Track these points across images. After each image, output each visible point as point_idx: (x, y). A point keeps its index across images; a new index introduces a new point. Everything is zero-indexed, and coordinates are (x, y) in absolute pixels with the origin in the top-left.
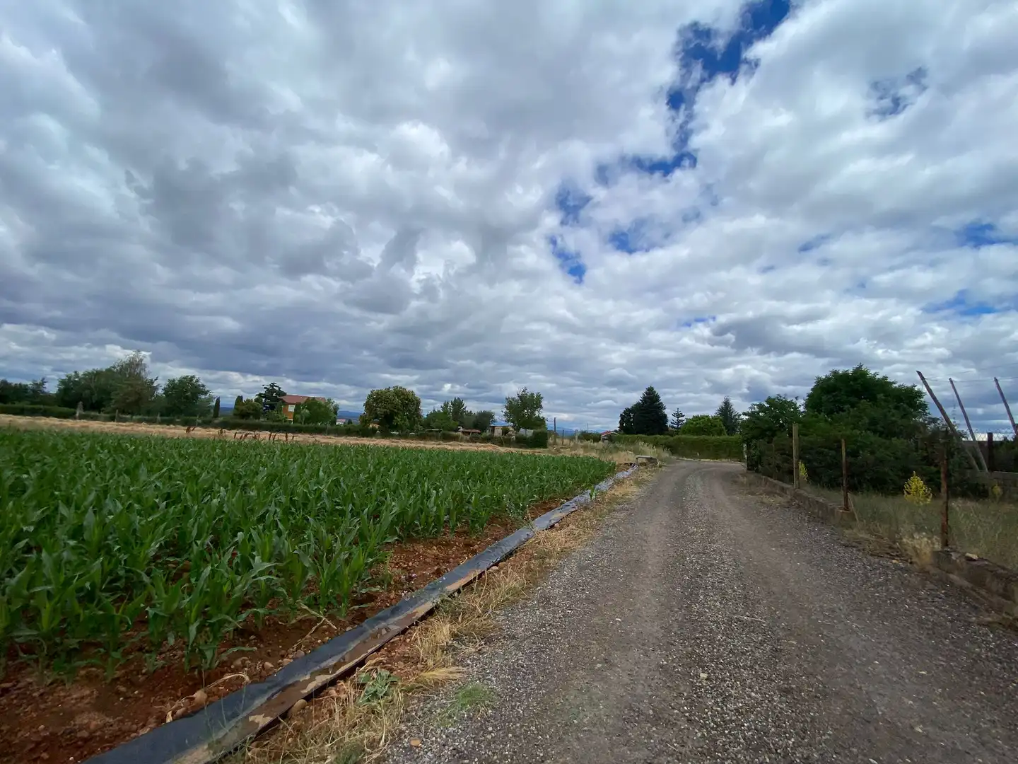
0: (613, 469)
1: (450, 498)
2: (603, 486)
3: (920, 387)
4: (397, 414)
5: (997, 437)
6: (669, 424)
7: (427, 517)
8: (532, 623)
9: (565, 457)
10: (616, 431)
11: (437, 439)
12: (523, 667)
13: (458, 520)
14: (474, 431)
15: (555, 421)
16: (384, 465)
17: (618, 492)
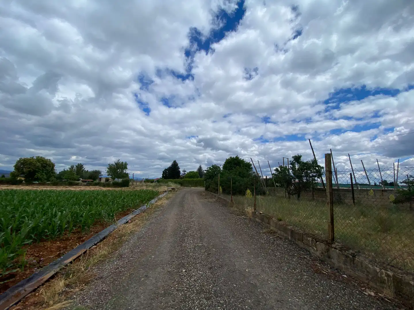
0: (157, 194)
1: (70, 215)
2: (153, 201)
3: (251, 163)
4: (38, 172)
5: (268, 177)
6: (181, 175)
7: (53, 227)
8: (112, 269)
9: (137, 191)
10: (160, 178)
11: (66, 185)
12: (105, 291)
13: (74, 226)
14: (89, 180)
15: (133, 174)
16: (26, 200)
17: (159, 203)
